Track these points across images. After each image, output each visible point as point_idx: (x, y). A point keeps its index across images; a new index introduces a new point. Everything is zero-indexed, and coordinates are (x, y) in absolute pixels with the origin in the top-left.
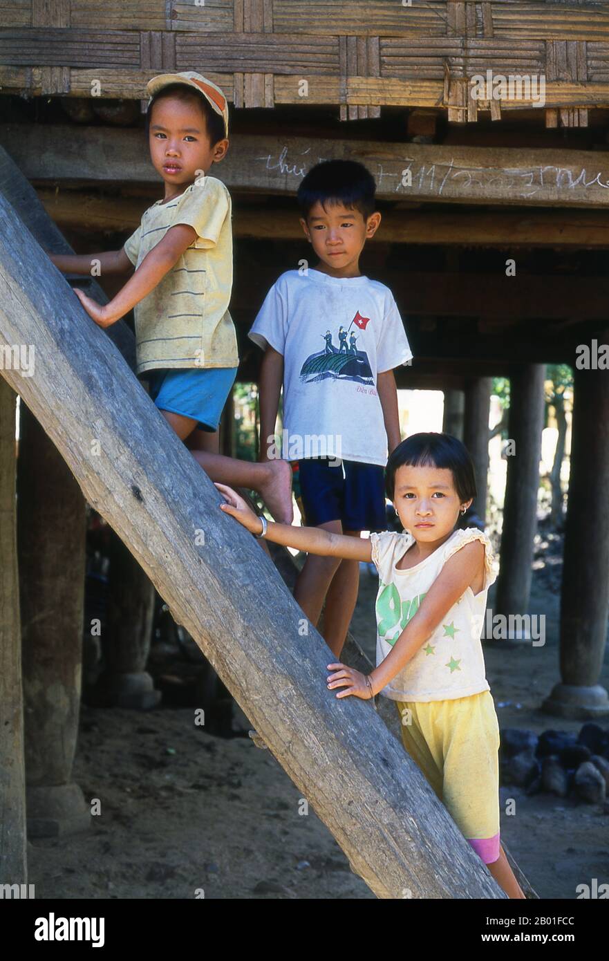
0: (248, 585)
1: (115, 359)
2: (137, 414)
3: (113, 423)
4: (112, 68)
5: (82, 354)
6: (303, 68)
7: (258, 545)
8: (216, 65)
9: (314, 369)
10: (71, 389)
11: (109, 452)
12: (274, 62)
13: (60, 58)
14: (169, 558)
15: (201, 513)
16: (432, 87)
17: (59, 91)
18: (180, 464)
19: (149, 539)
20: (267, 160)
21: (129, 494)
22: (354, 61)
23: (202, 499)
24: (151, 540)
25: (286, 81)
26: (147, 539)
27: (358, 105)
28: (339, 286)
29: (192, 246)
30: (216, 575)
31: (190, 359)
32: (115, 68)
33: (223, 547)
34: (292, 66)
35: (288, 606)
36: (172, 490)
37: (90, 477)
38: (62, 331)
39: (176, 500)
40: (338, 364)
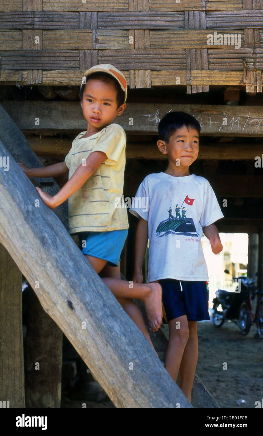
0: (135, 359)
1: (58, 227)
2: (71, 258)
3: (57, 264)
4: (65, 70)
5: (39, 225)
6: (166, 66)
7: (142, 334)
8: (120, 66)
9: (163, 229)
10: (33, 244)
11: (54, 281)
12: (151, 64)
13: (37, 65)
14: (89, 343)
15: (108, 316)
16: (237, 74)
17: (36, 83)
18: (95, 287)
19: (77, 331)
20: (149, 116)
21: (66, 305)
22: (194, 62)
23: (108, 307)
24: (79, 332)
25: (158, 74)
26: (76, 331)
27: (197, 85)
28: (176, 181)
29: (104, 163)
30: (117, 354)
31: (101, 226)
32: (66, 70)
33: (121, 336)
34: (161, 66)
35: (160, 371)
36: (91, 303)
37: (44, 295)
38: (28, 212)
39: (93, 308)
40: (175, 226)
